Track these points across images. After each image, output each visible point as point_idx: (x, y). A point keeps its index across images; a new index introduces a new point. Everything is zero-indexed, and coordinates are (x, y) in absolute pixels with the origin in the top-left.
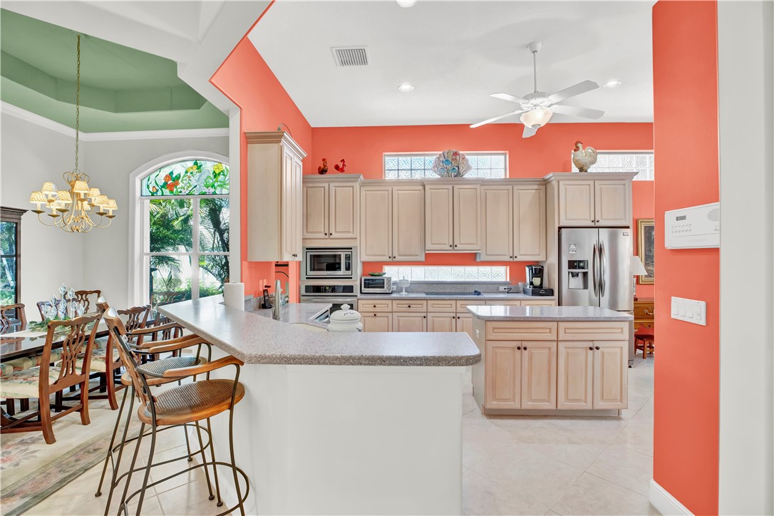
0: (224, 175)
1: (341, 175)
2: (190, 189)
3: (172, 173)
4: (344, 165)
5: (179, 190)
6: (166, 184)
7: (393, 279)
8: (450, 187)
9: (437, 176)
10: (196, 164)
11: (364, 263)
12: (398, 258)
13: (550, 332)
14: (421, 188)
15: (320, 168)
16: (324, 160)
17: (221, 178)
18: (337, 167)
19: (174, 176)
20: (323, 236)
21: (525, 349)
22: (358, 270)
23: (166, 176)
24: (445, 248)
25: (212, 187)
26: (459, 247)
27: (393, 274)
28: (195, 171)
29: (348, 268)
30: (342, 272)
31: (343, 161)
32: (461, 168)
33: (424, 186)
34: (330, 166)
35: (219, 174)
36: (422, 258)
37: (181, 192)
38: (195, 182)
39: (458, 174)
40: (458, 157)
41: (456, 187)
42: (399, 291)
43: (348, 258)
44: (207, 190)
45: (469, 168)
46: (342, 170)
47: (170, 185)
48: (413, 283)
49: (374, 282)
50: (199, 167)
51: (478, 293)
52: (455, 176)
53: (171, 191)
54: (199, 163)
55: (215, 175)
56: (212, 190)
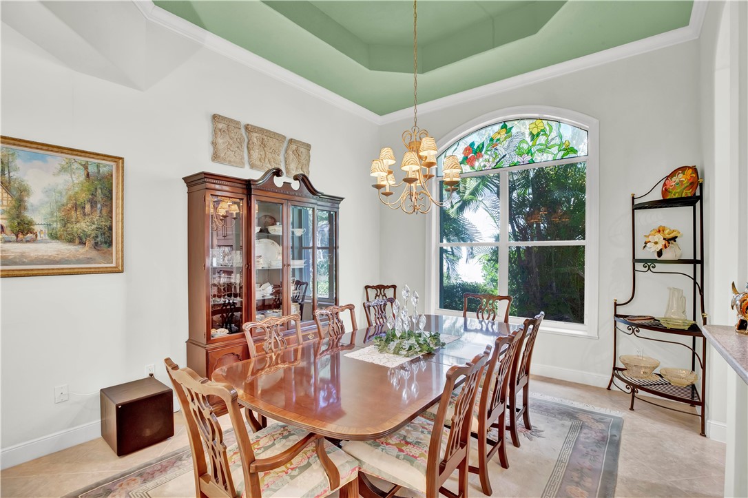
0: (545, 134)
2: (496, 161)
3: (473, 144)
5: (482, 165)
6: (465, 158)
10: (504, 127)
17: (542, 139)
19: (475, 147)
23: (466, 149)
25: (528, 154)
28: (503, 135)
35: (538, 135)
37: (485, 166)
38: (503, 150)
44: (520, 159)
47: (470, 159)
50: (509, 131)
53: (472, 166)
54: (509, 125)
55: (533, 137)
56: (528, 158)
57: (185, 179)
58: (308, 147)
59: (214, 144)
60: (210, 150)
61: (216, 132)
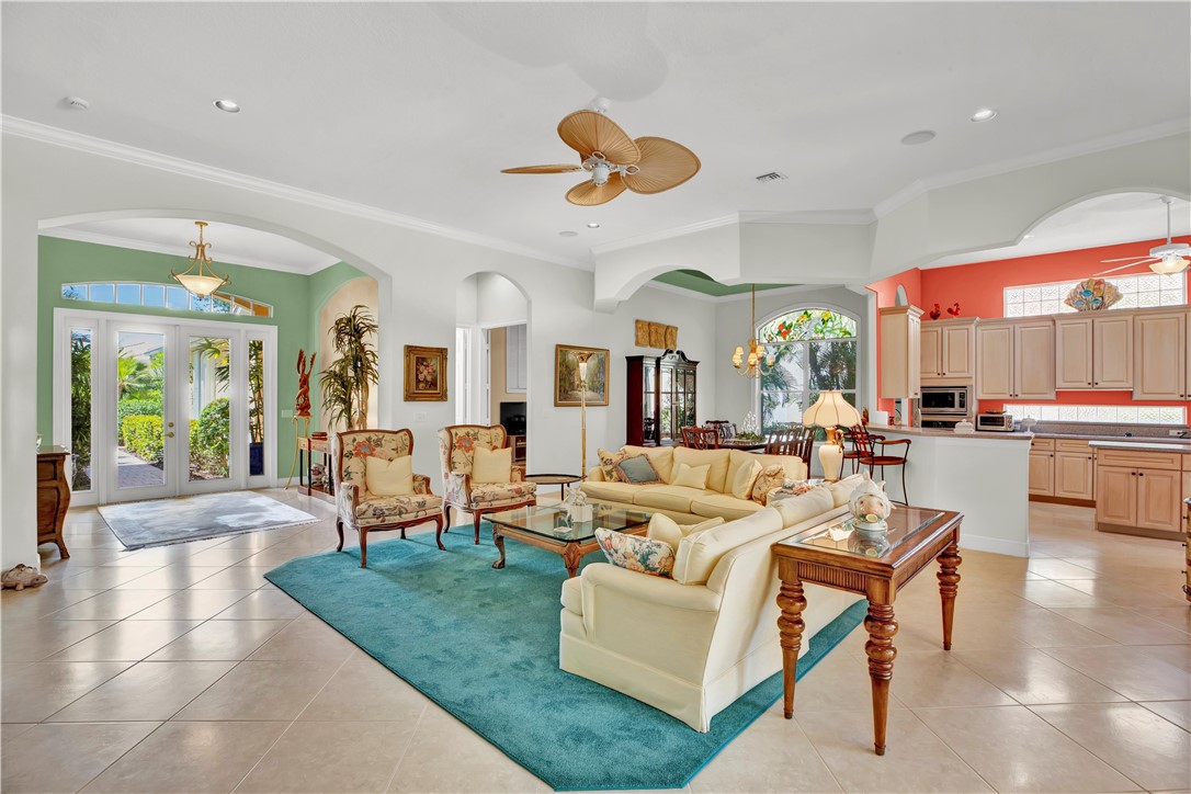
0: (832, 321)
1: (955, 318)
2: (802, 335)
3: (785, 323)
4: (958, 309)
5: (791, 337)
6: (780, 332)
7: (1014, 419)
8: (1089, 321)
9: (1073, 310)
10: (806, 313)
11: (981, 402)
12: (1021, 397)
13: (1172, 462)
14: (1050, 323)
15: (932, 313)
16: (936, 305)
17: (830, 324)
18: (950, 311)
19: (787, 325)
20: (935, 375)
21: (1141, 475)
22: (973, 408)
23: (780, 326)
24: (1083, 386)
25: (822, 332)
26: (1101, 384)
27: (1014, 412)
28: (805, 318)
29: (962, 405)
30: (957, 409)
31: (957, 305)
32: (1106, 298)
33: (1054, 321)
34: (943, 310)
35: (827, 321)
36: (1052, 396)
37: (793, 339)
38: (806, 329)
39: (1102, 305)
40: (1102, 286)
41: (1096, 321)
42: (1024, 430)
43: (962, 396)
44: (817, 336)
45: (1118, 297)
46: (956, 314)
47: (783, 333)
48: (1039, 423)
49: (991, 420)
50: (809, 316)
51: (1129, 435)
52: (1098, 308)
53: (785, 338)
54: (809, 312)
55: (824, 322)
56: (821, 335)
57: (627, 358)
58: (676, 329)
59: (637, 336)
60: (634, 339)
61: (637, 329)
